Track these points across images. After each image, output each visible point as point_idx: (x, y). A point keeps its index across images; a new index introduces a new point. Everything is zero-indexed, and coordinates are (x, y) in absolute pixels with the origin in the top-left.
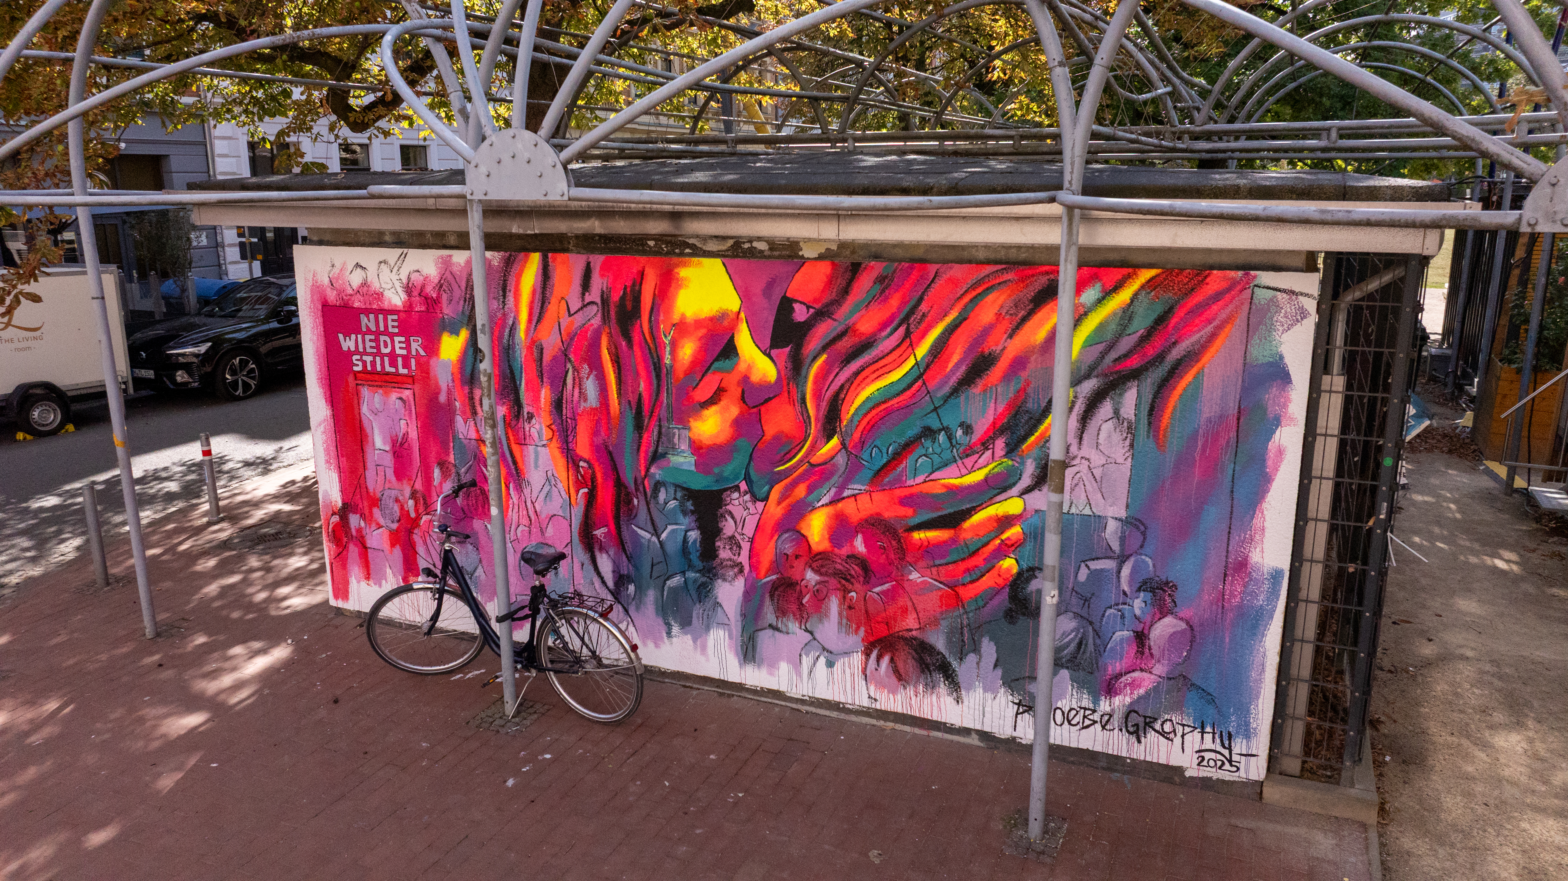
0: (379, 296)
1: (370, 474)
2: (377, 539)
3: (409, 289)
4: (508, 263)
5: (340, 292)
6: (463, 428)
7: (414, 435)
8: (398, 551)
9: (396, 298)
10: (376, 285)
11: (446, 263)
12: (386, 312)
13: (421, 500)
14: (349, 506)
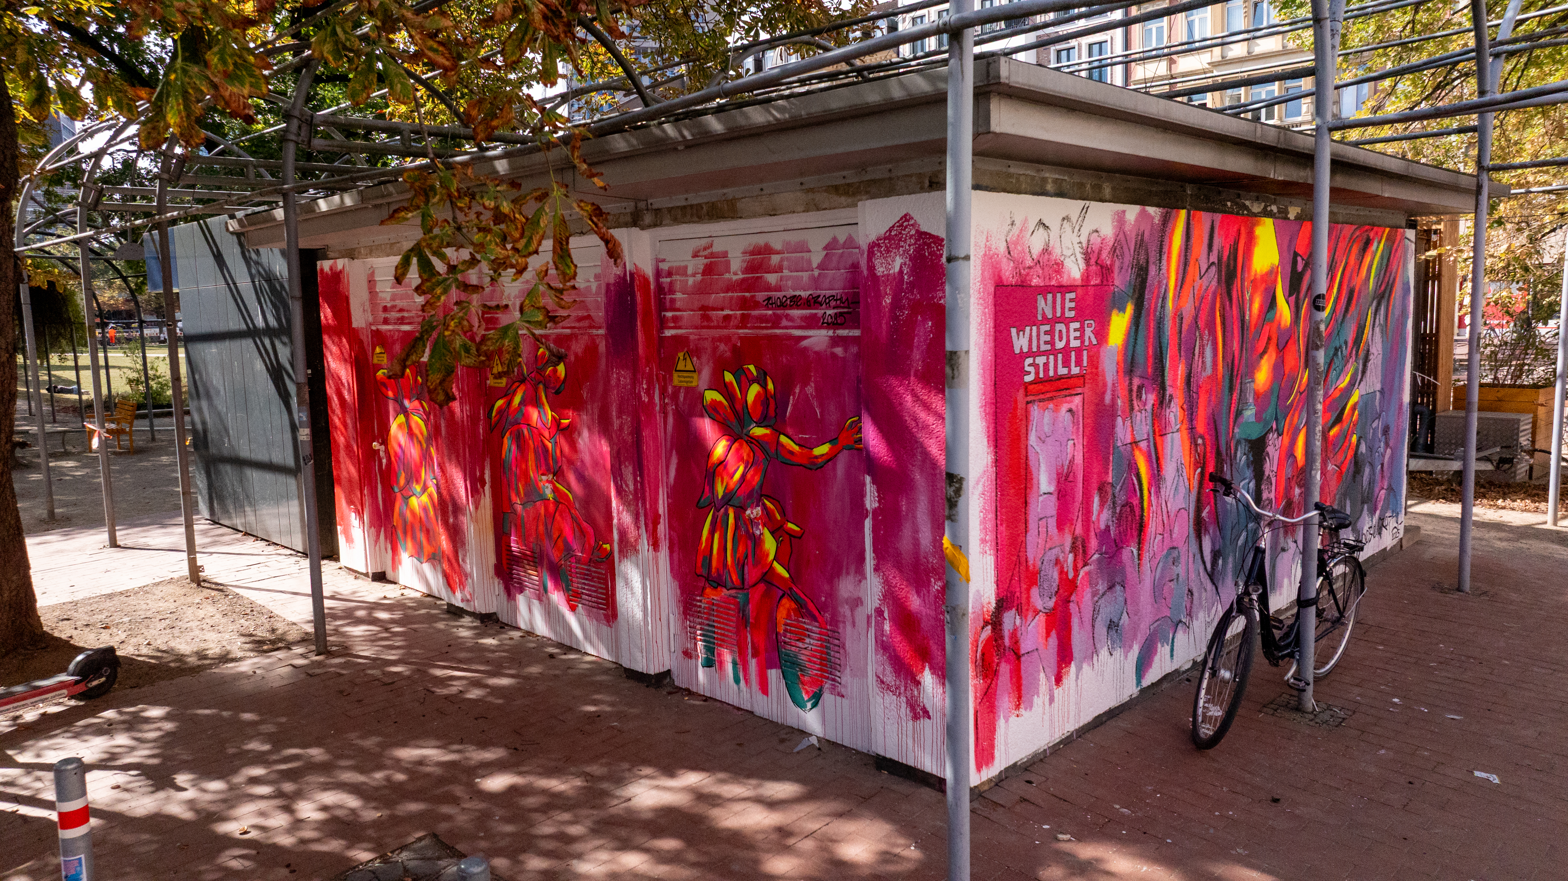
0: (1058, 267)
1: (1032, 539)
2: (1032, 634)
3: (1087, 258)
4: (1165, 221)
5: (1018, 264)
6: (1122, 432)
7: (1079, 459)
8: (1053, 641)
9: (1074, 270)
10: (1057, 252)
11: (1121, 221)
12: (1062, 289)
13: (1080, 548)
14: (1005, 602)
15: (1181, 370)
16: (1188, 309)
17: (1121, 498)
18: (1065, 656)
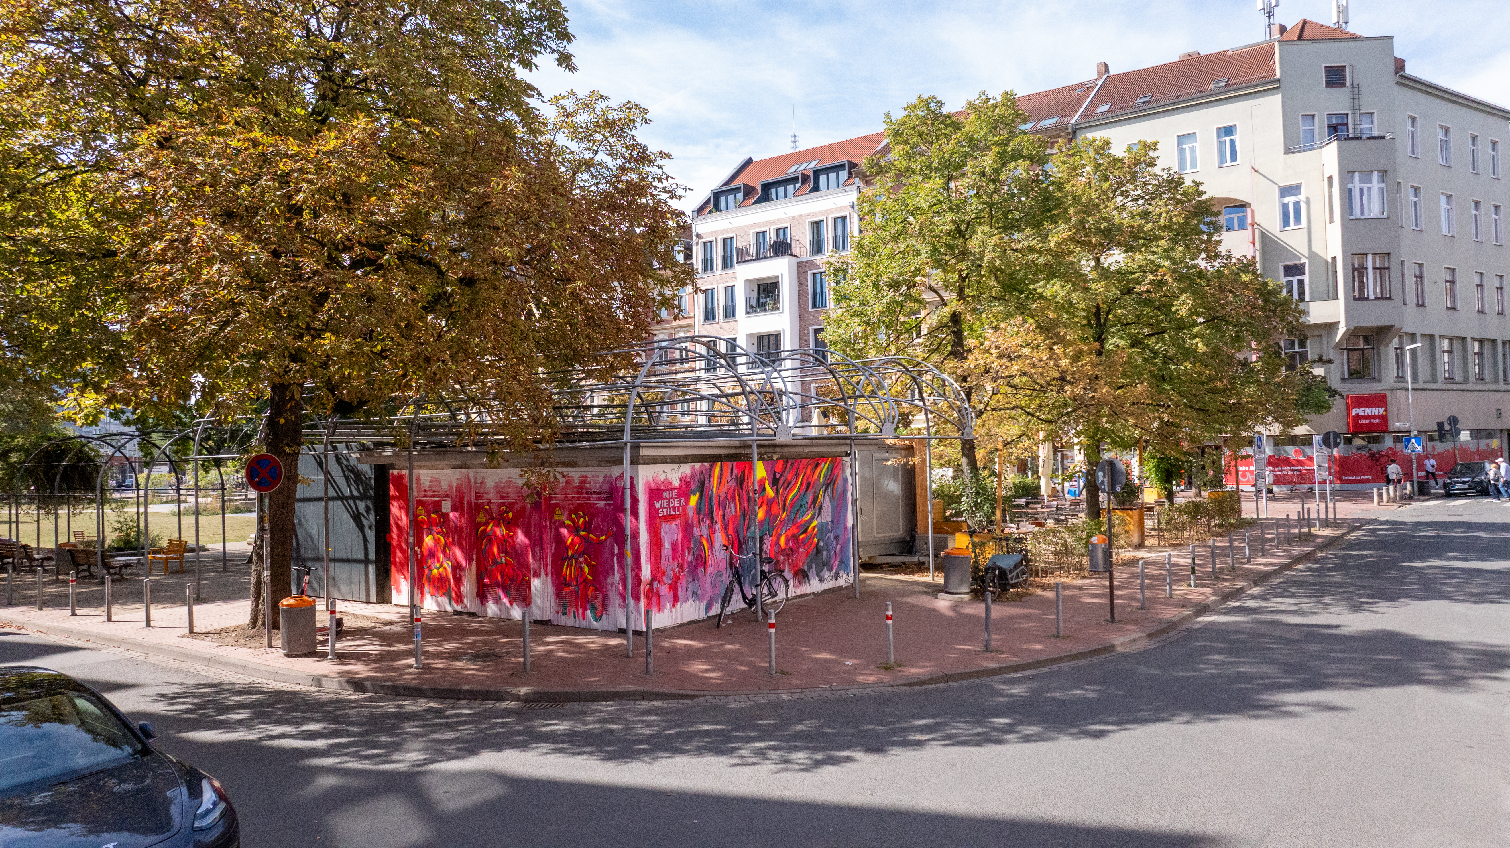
0: (671, 483)
1: (663, 561)
2: (664, 590)
3: (681, 480)
4: (711, 466)
5: (656, 483)
6: (696, 532)
7: (680, 539)
8: (671, 593)
9: (676, 483)
10: (670, 479)
11: (693, 468)
12: (672, 489)
13: (681, 566)
14: (654, 579)
15: (721, 513)
16: (723, 493)
17: (697, 553)
18: (676, 599)
